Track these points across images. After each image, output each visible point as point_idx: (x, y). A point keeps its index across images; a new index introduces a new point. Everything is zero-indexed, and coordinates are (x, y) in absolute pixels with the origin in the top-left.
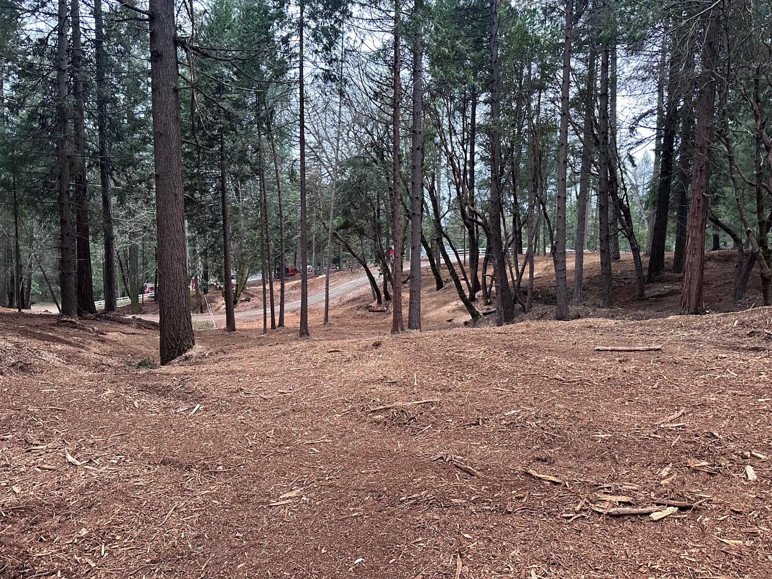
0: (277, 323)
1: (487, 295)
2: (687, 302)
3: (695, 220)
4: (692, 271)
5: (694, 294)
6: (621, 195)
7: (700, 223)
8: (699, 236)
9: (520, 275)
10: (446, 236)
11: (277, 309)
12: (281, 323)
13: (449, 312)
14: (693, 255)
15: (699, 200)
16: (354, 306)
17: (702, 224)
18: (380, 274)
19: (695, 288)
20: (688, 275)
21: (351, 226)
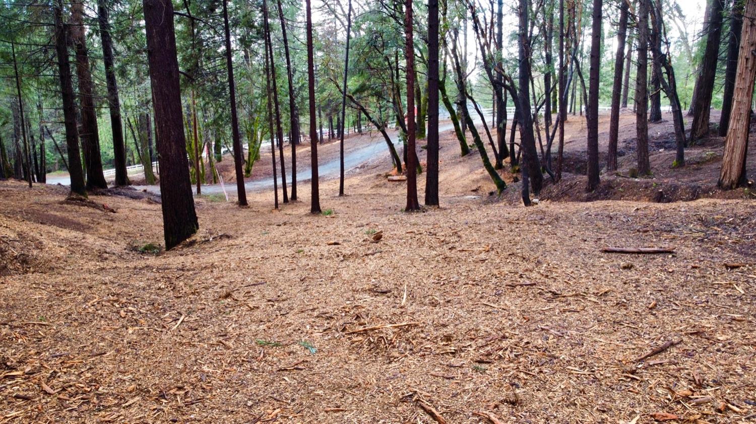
0: (289, 195)
1: (514, 162)
2: (728, 172)
3: (742, 82)
4: (736, 138)
5: (736, 164)
6: (663, 49)
7: (748, 85)
8: (745, 99)
9: (550, 140)
10: (471, 98)
11: (289, 180)
12: (294, 196)
13: (473, 181)
14: (738, 121)
15: (747, 59)
16: (372, 175)
17: (749, 87)
18: (400, 140)
19: (737, 157)
20: (730, 143)
21: (367, 89)
